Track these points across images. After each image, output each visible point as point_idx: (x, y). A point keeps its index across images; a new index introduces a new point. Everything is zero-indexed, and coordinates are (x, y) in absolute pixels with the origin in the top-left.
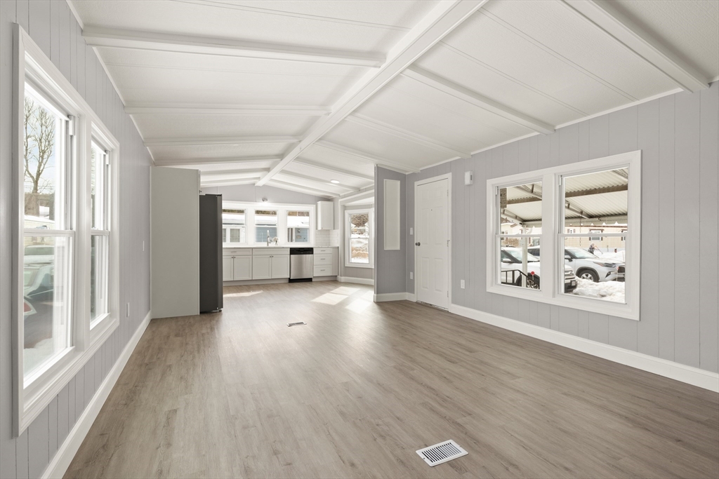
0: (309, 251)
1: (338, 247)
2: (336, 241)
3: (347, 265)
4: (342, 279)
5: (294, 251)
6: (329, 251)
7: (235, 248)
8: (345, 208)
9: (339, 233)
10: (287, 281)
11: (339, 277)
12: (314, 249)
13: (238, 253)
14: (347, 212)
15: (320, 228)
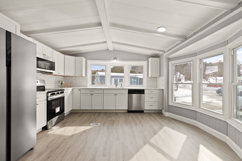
0: (141, 92)
1: (163, 90)
2: (162, 85)
3: (170, 103)
4: (167, 114)
5: (131, 92)
6: (156, 92)
7: (92, 89)
8: (169, 60)
9: (164, 79)
10: (126, 112)
11: (163, 112)
12: (145, 91)
13: (94, 92)
14: (170, 63)
15: (150, 76)
